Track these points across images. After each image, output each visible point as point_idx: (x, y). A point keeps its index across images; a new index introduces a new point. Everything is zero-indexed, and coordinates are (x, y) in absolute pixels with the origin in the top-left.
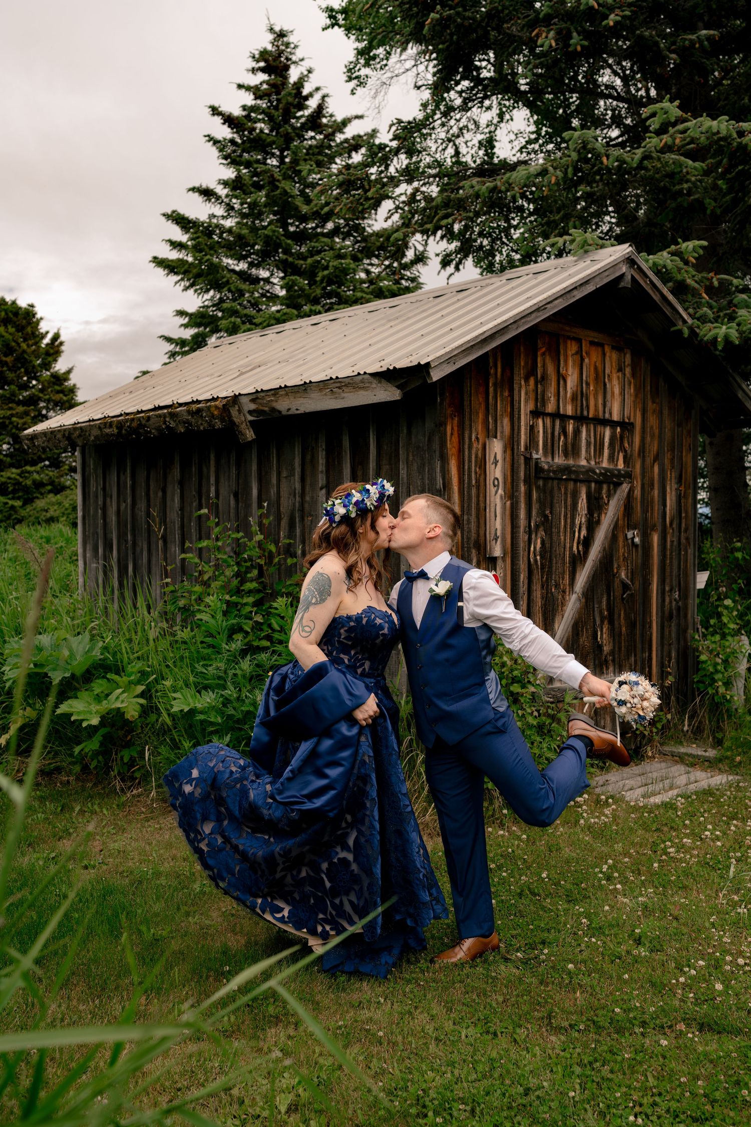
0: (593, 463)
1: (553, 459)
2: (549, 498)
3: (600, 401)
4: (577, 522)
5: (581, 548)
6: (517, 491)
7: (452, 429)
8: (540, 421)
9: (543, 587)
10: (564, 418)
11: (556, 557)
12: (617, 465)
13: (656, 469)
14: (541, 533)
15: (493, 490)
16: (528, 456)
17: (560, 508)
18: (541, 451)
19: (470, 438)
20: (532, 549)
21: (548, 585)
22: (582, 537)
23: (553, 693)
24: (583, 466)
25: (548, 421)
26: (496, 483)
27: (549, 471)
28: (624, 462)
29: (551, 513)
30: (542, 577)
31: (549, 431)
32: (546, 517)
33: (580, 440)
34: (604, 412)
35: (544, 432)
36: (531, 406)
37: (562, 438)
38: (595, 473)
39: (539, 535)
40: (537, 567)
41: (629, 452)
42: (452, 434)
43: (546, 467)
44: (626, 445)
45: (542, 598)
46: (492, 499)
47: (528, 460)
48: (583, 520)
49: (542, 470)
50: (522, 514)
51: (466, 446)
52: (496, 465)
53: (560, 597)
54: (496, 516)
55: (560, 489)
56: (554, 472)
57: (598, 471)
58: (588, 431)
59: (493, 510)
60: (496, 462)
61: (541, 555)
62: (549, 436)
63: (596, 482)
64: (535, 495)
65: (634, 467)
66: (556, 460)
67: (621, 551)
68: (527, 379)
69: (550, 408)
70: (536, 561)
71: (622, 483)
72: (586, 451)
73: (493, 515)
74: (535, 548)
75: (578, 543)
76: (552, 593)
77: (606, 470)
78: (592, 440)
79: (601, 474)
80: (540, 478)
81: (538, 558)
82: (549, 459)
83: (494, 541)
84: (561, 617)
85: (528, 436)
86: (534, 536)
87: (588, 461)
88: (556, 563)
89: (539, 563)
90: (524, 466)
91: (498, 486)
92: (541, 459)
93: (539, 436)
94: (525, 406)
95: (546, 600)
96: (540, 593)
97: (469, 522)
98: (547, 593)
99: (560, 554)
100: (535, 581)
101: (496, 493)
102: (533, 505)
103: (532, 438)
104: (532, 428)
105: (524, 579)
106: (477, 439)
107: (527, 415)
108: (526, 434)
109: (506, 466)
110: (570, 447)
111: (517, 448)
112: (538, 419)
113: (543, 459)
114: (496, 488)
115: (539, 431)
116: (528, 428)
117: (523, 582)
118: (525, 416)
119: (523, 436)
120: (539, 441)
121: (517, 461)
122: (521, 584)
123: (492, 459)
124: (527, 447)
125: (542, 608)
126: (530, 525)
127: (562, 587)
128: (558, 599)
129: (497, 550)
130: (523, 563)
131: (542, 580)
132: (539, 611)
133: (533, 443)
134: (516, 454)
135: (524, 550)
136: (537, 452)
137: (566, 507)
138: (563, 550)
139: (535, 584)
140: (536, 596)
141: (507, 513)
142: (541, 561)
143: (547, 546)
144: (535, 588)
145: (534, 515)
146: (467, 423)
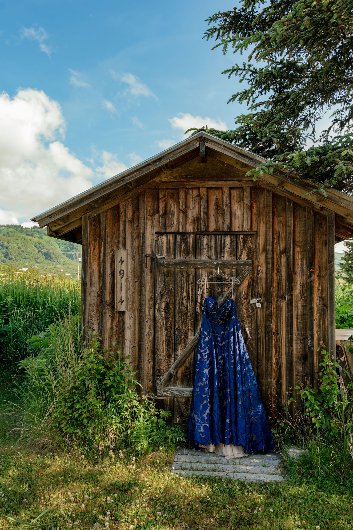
0: (214, 258)
1: (175, 258)
2: (172, 280)
3: (221, 221)
4: (199, 293)
6: (142, 276)
7: (95, 246)
8: (164, 238)
9: (167, 330)
10: (184, 234)
11: (179, 313)
12: (240, 258)
13: (283, 260)
14: (166, 299)
15: (120, 277)
16: (153, 257)
17: (183, 285)
18: (165, 254)
19: (105, 251)
20: (157, 307)
21: (171, 329)
23: (172, 391)
24: (202, 260)
25: (171, 237)
26: (122, 272)
28: (248, 256)
29: (175, 288)
30: (166, 324)
31: (171, 242)
32: (170, 290)
34: (223, 227)
35: (167, 243)
36: (156, 230)
37: (183, 245)
38: (213, 264)
39: (164, 300)
40: (162, 318)
41: (252, 249)
42: (94, 249)
43: (166, 262)
44: (250, 245)
45: (167, 335)
46: (119, 281)
47: (153, 259)
48: (205, 291)
49: (162, 264)
50: (147, 289)
51: (102, 255)
52: (122, 263)
53: (183, 336)
54: (121, 290)
56: (173, 264)
57: (215, 263)
58: (209, 240)
59: (119, 286)
61: (165, 311)
62: (172, 245)
64: (159, 278)
65: (257, 258)
66: (178, 258)
67: (245, 311)
68: (152, 215)
69: (173, 229)
70: (161, 315)
71: (242, 269)
72: (208, 251)
73: (119, 289)
74: (160, 307)
75: (201, 305)
76: (175, 333)
77: (224, 262)
78: (213, 244)
81: (163, 313)
82: (172, 258)
83: (120, 303)
84: (183, 348)
85: (154, 246)
86: (158, 301)
87: (209, 257)
88: (179, 316)
89: (164, 316)
90: (150, 263)
91: (123, 274)
92: (165, 258)
93: (163, 246)
94: (152, 230)
95: (170, 337)
96: (164, 333)
97: (103, 293)
98: (170, 333)
99: (183, 311)
100: (159, 326)
101: (122, 278)
102: (158, 283)
103: (156, 247)
104: (156, 241)
105: (150, 324)
106: (113, 251)
107: (153, 235)
108: (152, 245)
109: (136, 263)
110: (191, 250)
111: (142, 253)
112: (162, 236)
113: (166, 258)
114: (122, 275)
115: (163, 243)
116: (154, 242)
117: (149, 326)
118: (152, 236)
119: (150, 246)
120: (163, 248)
121: (142, 260)
122: (147, 327)
123: (119, 260)
124: (152, 252)
125: (166, 342)
126: (155, 295)
127: (184, 331)
128: (181, 338)
129: (122, 308)
130: (149, 315)
131: (166, 326)
132: (163, 343)
133: (158, 250)
134: (141, 257)
135: (150, 308)
136: (161, 254)
137: (188, 284)
138: (185, 309)
139: (159, 327)
140: (161, 334)
141: (137, 288)
142: (165, 315)
143: (171, 306)
144: (160, 330)
145: (158, 289)
146: (102, 243)
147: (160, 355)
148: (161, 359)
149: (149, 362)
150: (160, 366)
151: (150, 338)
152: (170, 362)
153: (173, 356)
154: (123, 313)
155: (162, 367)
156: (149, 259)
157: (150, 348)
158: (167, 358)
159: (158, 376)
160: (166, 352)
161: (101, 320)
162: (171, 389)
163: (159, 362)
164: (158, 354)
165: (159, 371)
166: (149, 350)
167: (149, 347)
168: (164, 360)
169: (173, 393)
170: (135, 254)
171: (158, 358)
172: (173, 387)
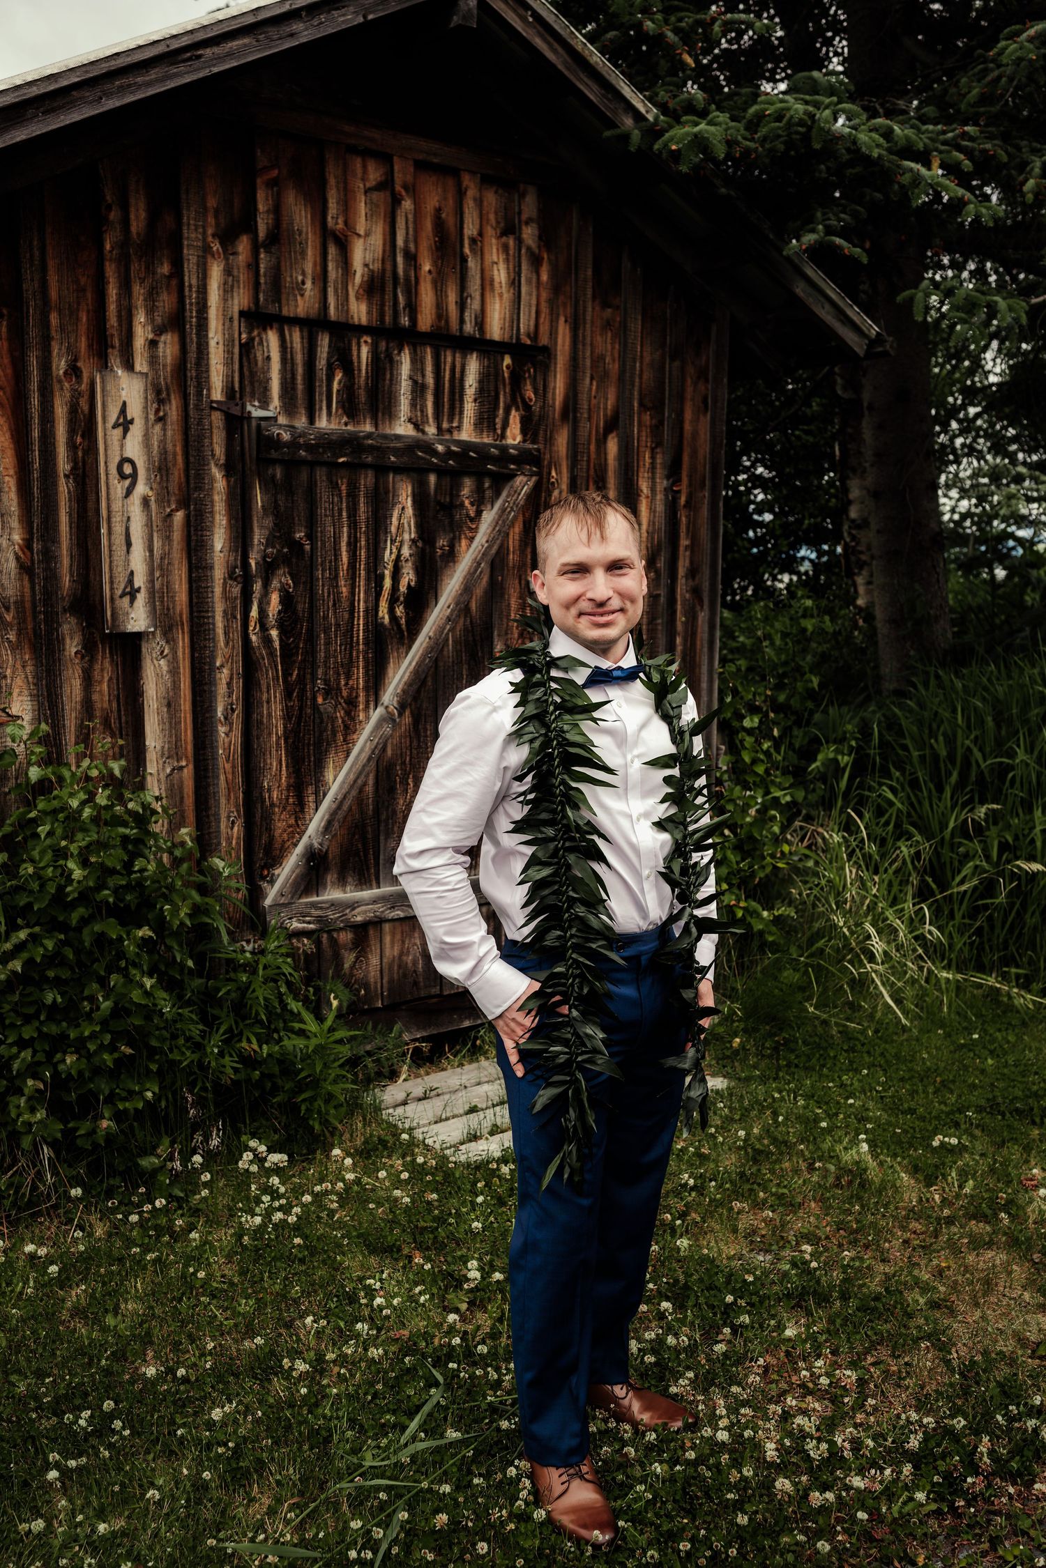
0: (431, 430)
1: (312, 420)
2: (302, 506)
3: (452, 297)
4: (388, 556)
5: (400, 611)
6: (199, 488)
8: (272, 338)
9: (288, 694)
10: (344, 332)
11: (327, 631)
12: (503, 436)
13: (612, 446)
14: (282, 578)
15: (119, 488)
16: (236, 411)
17: (337, 525)
18: (276, 402)
19: (46, 367)
20: (254, 613)
21: (303, 692)
22: (403, 588)
23: (315, 912)
24: (398, 437)
25: (296, 338)
26: (128, 469)
27: (294, 444)
28: (524, 431)
29: (310, 536)
30: (287, 674)
31: (299, 358)
32: (296, 546)
33: (394, 381)
34: (462, 321)
35: (284, 360)
36: (241, 300)
37: (339, 376)
38: (435, 453)
39: (275, 584)
40: (271, 654)
41: (536, 409)
43: (286, 436)
44: (529, 393)
45: (287, 717)
46: (117, 506)
47: (236, 423)
48: (406, 552)
49: (275, 443)
50: (219, 541)
51: (34, 385)
52: (126, 431)
53: (340, 714)
54: (129, 544)
55: (335, 486)
56: (309, 447)
57: (440, 448)
58: (417, 364)
59: (118, 529)
60: (125, 424)
61: (281, 626)
62: (300, 369)
63: (441, 472)
64: (259, 499)
65: (550, 441)
66: (323, 423)
68: (228, 238)
69: (304, 305)
70: (267, 640)
71: (512, 476)
72: (413, 405)
73: (119, 539)
74: (263, 613)
75: (393, 601)
76: (315, 706)
77: (466, 446)
78: (430, 380)
79: (449, 453)
80: (274, 462)
81: (274, 633)
82: (301, 422)
83: (126, 600)
84: (342, 755)
85: (236, 367)
86: (257, 587)
87: (417, 427)
88: (328, 644)
89: (277, 644)
90: (224, 434)
91: (134, 476)
92: (275, 419)
93: (269, 369)
94: (225, 300)
95: (299, 723)
96: (279, 707)
97: (49, 556)
98: (301, 709)
99: (338, 625)
100: (263, 683)
101: (129, 492)
102: (255, 519)
103: (246, 373)
104: (247, 349)
105: (231, 679)
106: (74, 370)
107: (231, 319)
108: (228, 362)
109: (169, 433)
110: (362, 396)
111: (199, 394)
112: (265, 330)
113: (282, 420)
114: (127, 482)
115: (269, 358)
116: (236, 350)
117: (229, 684)
118: (227, 323)
119: (220, 367)
120: (268, 380)
121: (200, 423)
122: (222, 689)
123: (113, 415)
124: (230, 392)
125: (286, 742)
126: (245, 565)
127: (345, 693)
128: (333, 720)
129: (138, 618)
130: (227, 644)
131: (285, 681)
132: (278, 744)
133: (252, 383)
134: (197, 407)
135: (229, 616)
136: (265, 404)
137: (353, 525)
138: (346, 616)
139: (264, 689)
140: (269, 715)
141: (177, 535)
142: (281, 640)
143: (300, 607)
144: (265, 697)
145: (256, 542)
146: (33, 333)
147: (269, 790)
148: (272, 805)
149: (233, 823)
150: (269, 830)
151: (231, 730)
152: (302, 811)
153: (311, 790)
154: (137, 639)
155: (277, 833)
156: (217, 419)
157: (233, 767)
158: (291, 800)
159: (263, 868)
160: (288, 777)
161: (48, 671)
162: (314, 905)
163: (268, 818)
164: (262, 787)
165: (269, 848)
166: (230, 777)
167: (228, 766)
168: (284, 809)
169: (319, 919)
170: (164, 395)
171: (263, 801)
172: (315, 899)
